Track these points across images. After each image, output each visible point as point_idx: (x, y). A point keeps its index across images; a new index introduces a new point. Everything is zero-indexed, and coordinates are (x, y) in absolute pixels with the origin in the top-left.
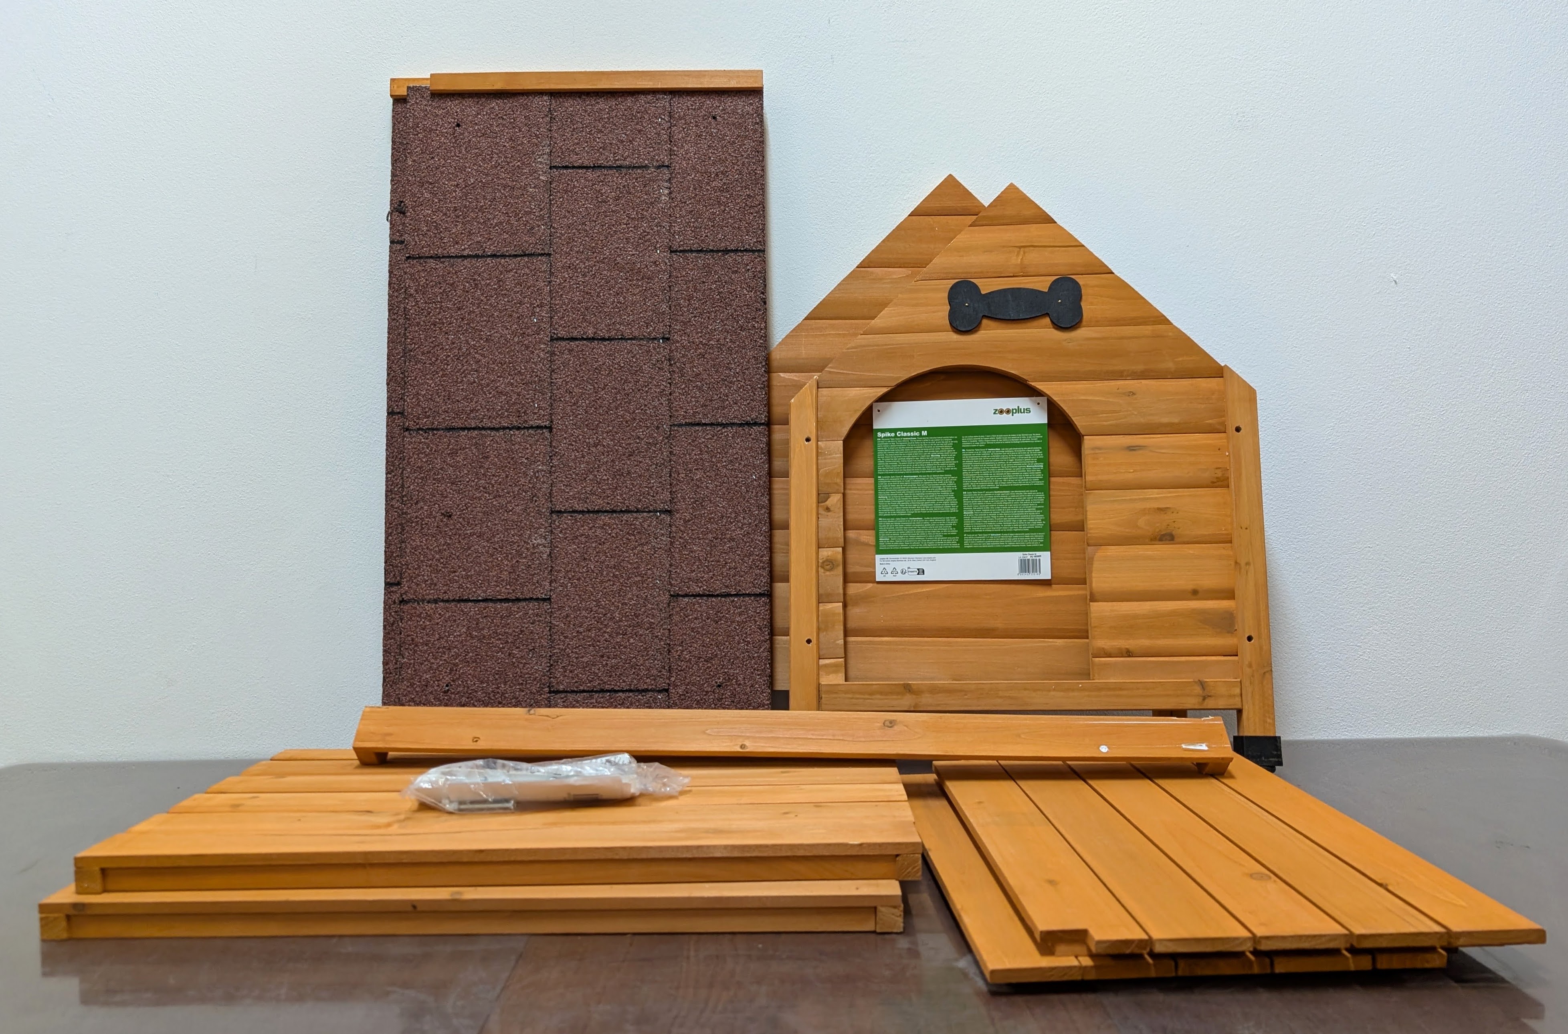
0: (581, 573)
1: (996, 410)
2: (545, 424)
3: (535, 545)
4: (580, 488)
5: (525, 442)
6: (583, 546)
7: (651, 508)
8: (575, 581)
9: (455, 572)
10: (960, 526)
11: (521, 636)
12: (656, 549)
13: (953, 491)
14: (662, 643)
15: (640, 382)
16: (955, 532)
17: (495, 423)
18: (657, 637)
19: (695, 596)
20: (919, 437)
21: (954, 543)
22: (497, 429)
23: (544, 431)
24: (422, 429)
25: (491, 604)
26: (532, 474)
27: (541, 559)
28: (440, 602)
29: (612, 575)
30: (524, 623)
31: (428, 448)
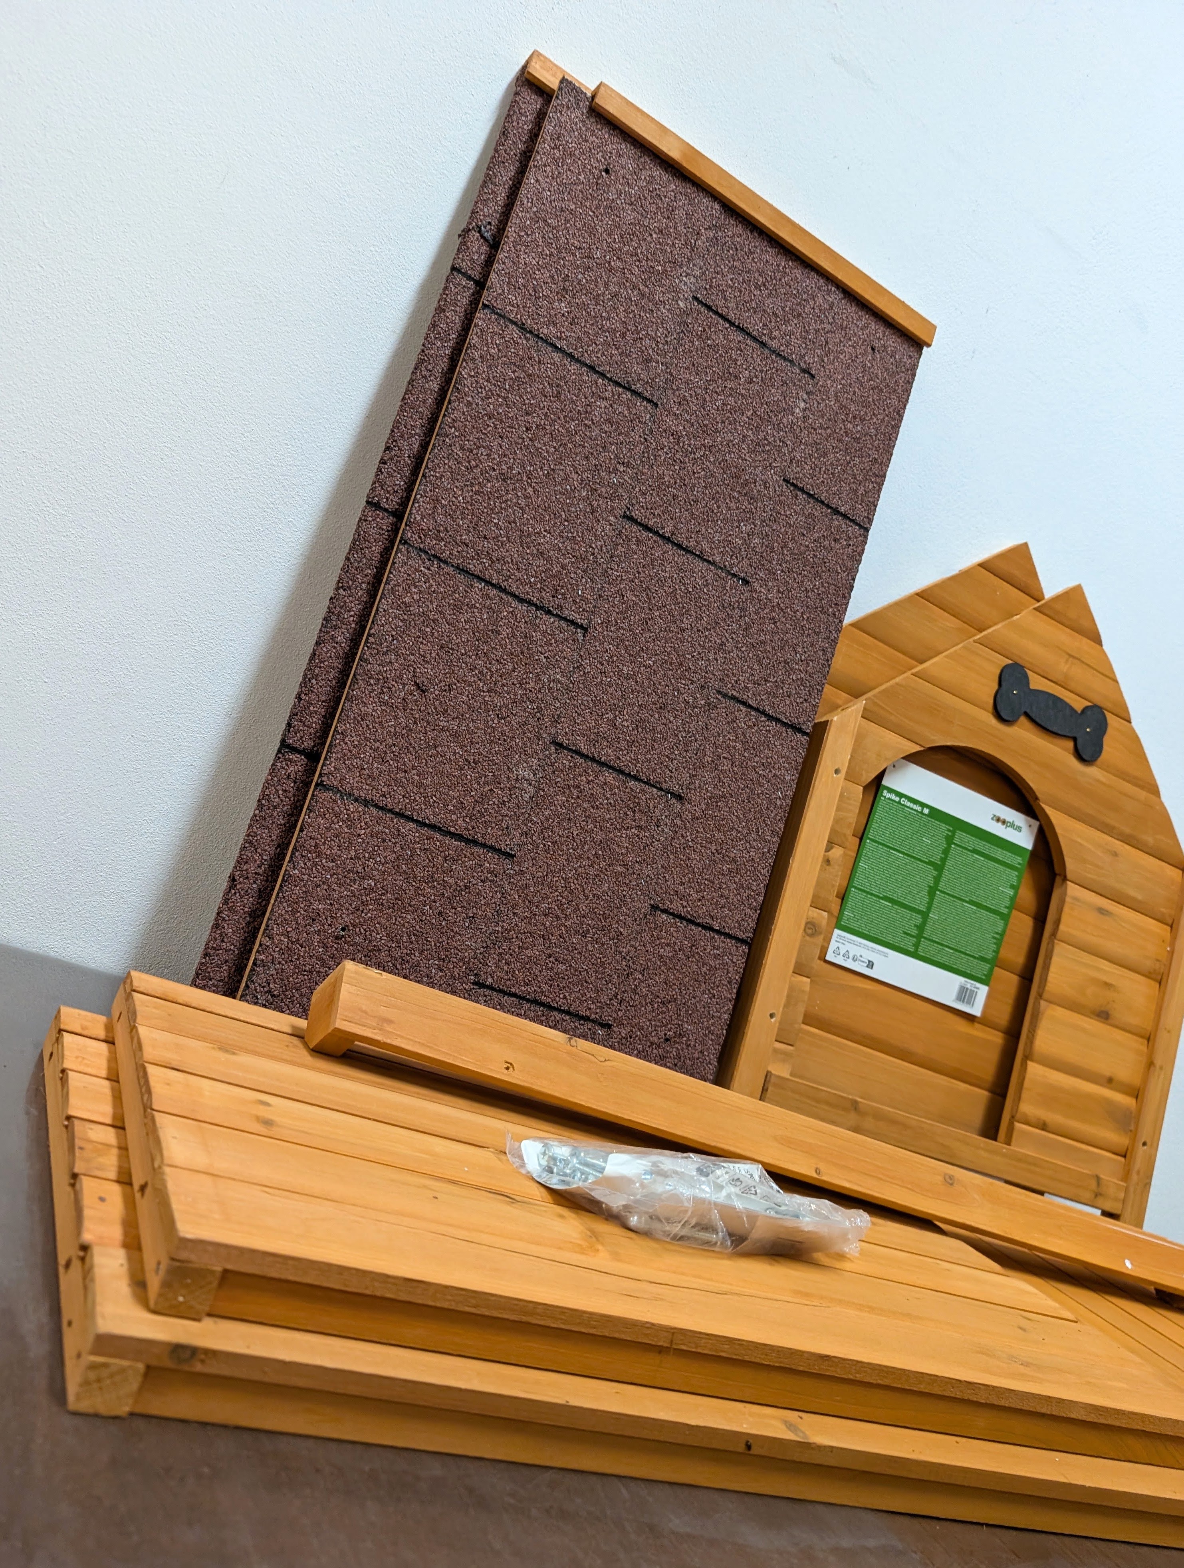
0: (560, 836)
1: (995, 816)
2: (582, 621)
3: (520, 777)
4: (594, 724)
5: (551, 635)
6: (573, 801)
7: (664, 786)
8: (549, 843)
9: (406, 772)
10: (921, 928)
11: (463, 893)
12: (654, 840)
13: (929, 886)
14: (624, 963)
15: (703, 621)
16: (915, 932)
17: (521, 591)
18: (620, 953)
19: (675, 916)
20: (920, 812)
21: (909, 945)
22: (521, 601)
23: (579, 630)
24: (426, 553)
25: (438, 836)
26: (546, 680)
27: (520, 798)
28: (372, 806)
29: (593, 853)
30: (473, 877)
31: (425, 583)
